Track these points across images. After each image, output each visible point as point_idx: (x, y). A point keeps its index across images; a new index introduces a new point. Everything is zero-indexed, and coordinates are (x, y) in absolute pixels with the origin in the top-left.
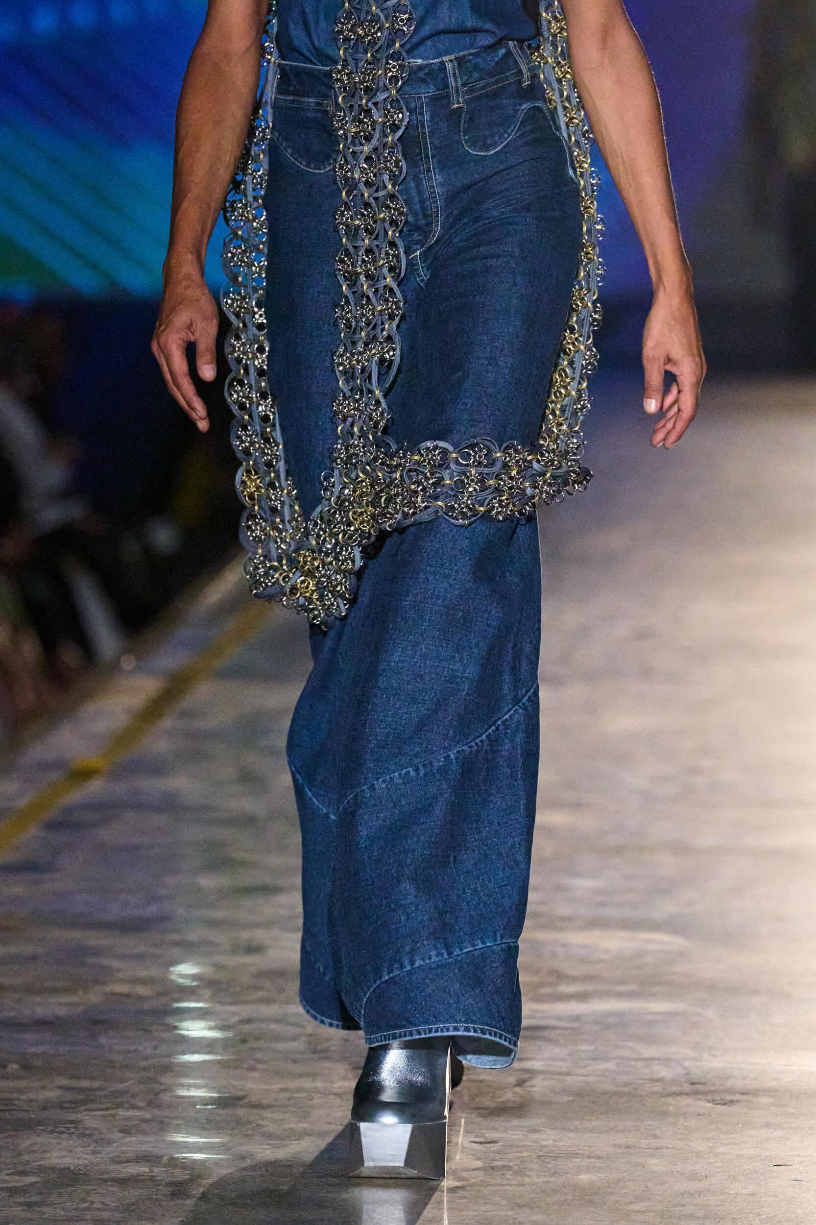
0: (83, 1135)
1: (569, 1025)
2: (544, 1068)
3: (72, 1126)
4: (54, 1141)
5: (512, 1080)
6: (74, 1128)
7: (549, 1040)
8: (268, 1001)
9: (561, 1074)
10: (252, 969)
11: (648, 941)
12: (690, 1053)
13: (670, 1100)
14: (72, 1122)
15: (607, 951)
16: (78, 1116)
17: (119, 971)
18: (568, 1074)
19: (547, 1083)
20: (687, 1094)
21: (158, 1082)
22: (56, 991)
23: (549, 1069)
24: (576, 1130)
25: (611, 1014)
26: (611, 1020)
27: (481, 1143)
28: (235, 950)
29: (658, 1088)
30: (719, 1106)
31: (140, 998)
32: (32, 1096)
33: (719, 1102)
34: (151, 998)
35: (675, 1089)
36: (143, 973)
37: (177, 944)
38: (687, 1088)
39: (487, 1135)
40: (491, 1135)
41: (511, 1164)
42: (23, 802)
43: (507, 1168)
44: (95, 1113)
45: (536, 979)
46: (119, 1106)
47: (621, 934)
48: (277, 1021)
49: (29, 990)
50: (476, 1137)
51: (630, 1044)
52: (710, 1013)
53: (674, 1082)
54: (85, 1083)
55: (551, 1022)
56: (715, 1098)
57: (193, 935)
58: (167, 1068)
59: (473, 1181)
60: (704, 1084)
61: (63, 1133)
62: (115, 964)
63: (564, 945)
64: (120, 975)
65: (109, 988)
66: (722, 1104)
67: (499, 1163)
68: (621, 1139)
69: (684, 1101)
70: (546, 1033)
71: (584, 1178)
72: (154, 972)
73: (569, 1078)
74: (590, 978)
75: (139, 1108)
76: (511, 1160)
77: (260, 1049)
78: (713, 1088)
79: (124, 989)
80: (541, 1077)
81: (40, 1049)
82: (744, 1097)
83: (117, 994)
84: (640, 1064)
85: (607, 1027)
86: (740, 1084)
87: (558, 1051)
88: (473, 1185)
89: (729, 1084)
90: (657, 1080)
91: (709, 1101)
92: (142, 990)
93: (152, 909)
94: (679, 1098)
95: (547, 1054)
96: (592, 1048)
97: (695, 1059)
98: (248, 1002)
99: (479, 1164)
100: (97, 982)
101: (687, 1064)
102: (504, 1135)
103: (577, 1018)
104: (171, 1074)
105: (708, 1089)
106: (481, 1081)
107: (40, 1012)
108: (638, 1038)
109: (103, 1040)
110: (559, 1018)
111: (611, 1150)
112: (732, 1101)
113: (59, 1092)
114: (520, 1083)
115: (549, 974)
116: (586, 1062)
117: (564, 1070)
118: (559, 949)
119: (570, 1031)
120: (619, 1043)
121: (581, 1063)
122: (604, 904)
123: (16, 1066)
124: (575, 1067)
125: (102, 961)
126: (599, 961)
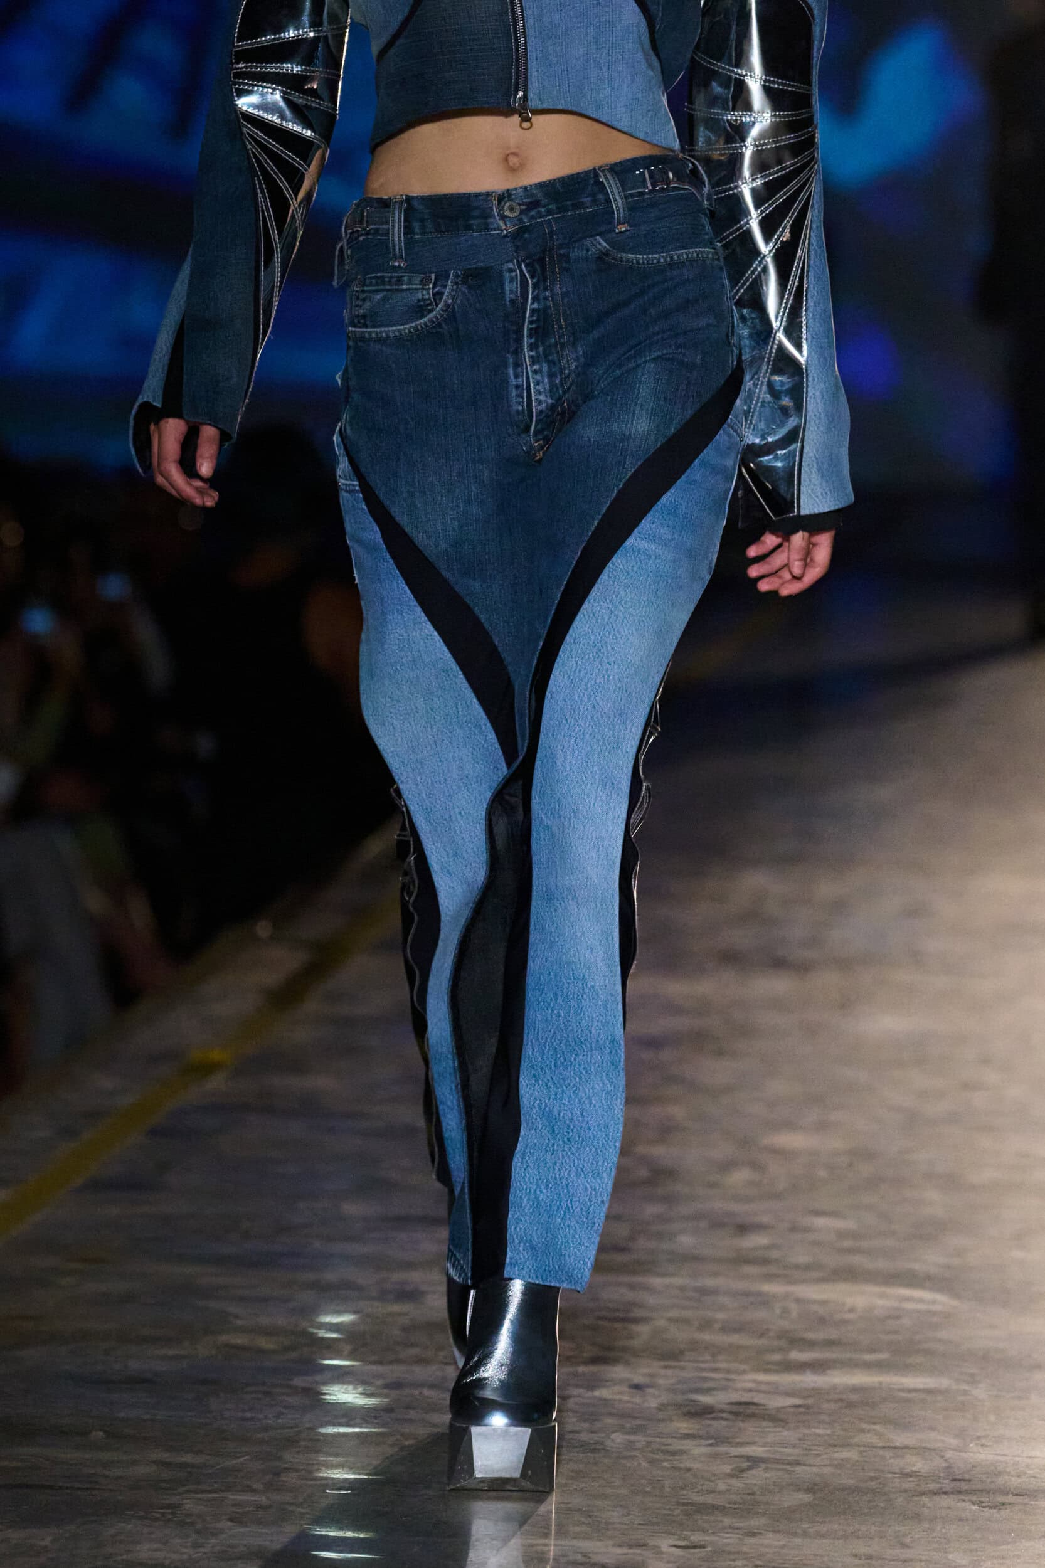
0: (182, 1524)
1: (801, 1402)
2: (764, 1455)
3: (170, 1511)
4: (146, 1530)
5: (728, 1469)
6: (172, 1513)
8: (420, 1361)
9: (789, 1464)
10: (405, 1321)
11: (908, 1299)
12: (954, 1442)
13: (925, 1500)
14: (169, 1506)
15: (852, 1310)
16: (174, 1500)
17: (237, 1317)
18: (798, 1463)
19: (771, 1474)
20: (945, 1493)
21: (280, 1459)
22: (156, 1341)
23: (774, 1456)
24: (805, 1534)
25: (855, 1389)
26: (854, 1397)
27: (684, 1547)
28: (383, 1295)
29: (909, 1484)
30: (987, 1509)
31: (262, 1352)
32: (118, 1472)
33: (987, 1504)
34: (274, 1352)
35: (932, 1486)
36: (264, 1321)
38: (947, 1485)
39: (692, 1538)
40: (697, 1538)
42: (125, 1100)
44: (200, 1496)
45: (760, 1342)
46: (229, 1488)
47: (872, 1289)
48: (432, 1386)
49: (123, 1338)
50: (679, 1539)
51: (877, 1427)
52: (980, 1392)
53: (933, 1477)
54: (188, 1458)
56: (983, 1499)
57: (330, 1276)
58: (290, 1442)
60: (970, 1481)
61: (156, 1519)
62: (232, 1309)
63: (798, 1301)
64: (239, 1322)
65: (224, 1338)
66: (991, 1507)
68: (861, 1547)
69: (945, 1501)
73: (798, 1469)
74: (830, 1343)
75: (254, 1491)
77: (411, 1421)
78: (979, 1487)
79: (240, 1340)
80: (763, 1466)
81: (132, 1413)
82: (1019, 1499)
83: (233, 1346)
84: (888, 1454)
85: (850, 1405)
86: (1014, 1482)
87: (785, 1434)
89: (1000, 1481)
90: (909, 1475)
91: (973, 1503)
92: (264, 1343)
94: (936, 1498)
95: (770, 1438)
96: (829, 1431)
97: (957, 1449)
98: (398, 1361)
100: (208, 1331)
101: (949, 1455)
102: (713, 1538)
103: (813, 1393)
104: (298, 1449)
105: (974, 1487)
106: (689, 1470)
107: (135, 1366)
108: (887, 1421)
109: (213, 1404)
111: (848, 1561)
112: (1003, 1504)
113: (154, 1468)
114: (738, 1473)
115: (779, 1337)
116: (821, 1448)
117: (793, 1458)
118: (793, 1306)
119: (801, 1410)
120: (864, 1426)
121: (815, 1450)
122: (850, 1251)
123: (101, 1433)
124: (807, 1455)
125: (213, 1304)
126: (843, 1322)
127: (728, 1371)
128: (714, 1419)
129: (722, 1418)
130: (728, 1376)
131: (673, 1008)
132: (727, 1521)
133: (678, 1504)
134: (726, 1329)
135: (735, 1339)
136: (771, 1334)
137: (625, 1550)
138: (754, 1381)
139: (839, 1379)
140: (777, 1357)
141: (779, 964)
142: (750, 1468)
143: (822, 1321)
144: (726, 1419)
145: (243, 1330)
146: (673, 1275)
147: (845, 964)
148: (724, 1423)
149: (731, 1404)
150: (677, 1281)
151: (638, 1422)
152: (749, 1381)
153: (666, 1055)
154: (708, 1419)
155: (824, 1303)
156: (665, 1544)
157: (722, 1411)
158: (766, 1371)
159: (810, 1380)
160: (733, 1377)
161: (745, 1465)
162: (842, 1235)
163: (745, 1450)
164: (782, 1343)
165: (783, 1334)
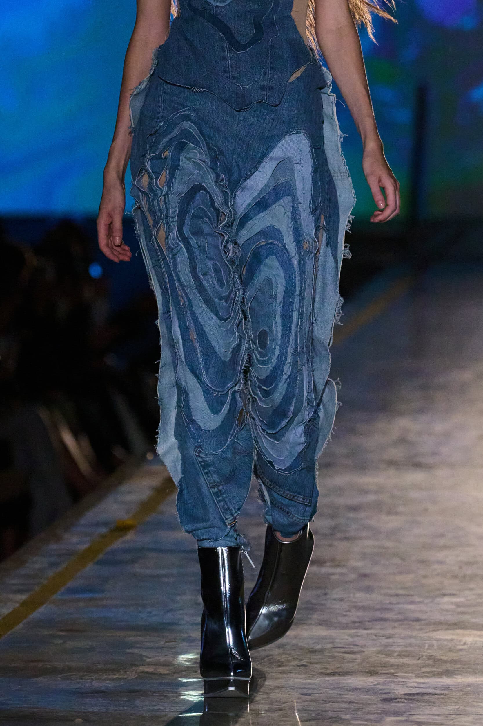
1: (442, 692)
7: (428, 702)
15: (465, 644)
17: (147, 657)
22: (106, 671)
23: (431, 721)
25: (469, 685)
26: (469, 689)
31: (161, 675)
34: (168, 675)
36: (163, 659)
37: (184, 640)
42: (83, 547)
45: (419, 662)
47: (475, 632)
49: (89, 670)
55: (430, 691)
62: (145, 653)
63: (437, 640)
64: (148, 660)
65: (141, 668)
70: (427, 697)
72: (169, 659)
74: (454, 662)
79: (151, 669)
81: (96, 709)
83: (147, 673)
85: (467, 693)
87: (435, 710)
92: (162, 670)
93: (169, 617)
95: (427, 712)
96: (457, 707)
100: (133, 665)
103: (447, 688)
107: (96, 685)
109: (138, 703)
110: (435, 688)
115: (429, 659)
116: (453, 716)
117: (439, 722)
118: (435, 643)
119: (442, 696)
120: (474, 703)
121: (450, 717)
122: (463, 613)
123: (80, 720)
124: (446, 719)
125: (135, 651)
126: (461, 650)
127: (402, 677)
128: (398, 702)
129: (401, 702)
130: (403, 680)
131: (363, 491)
134: (400, 656)
135: (405, 660)
136: (424, 657)
138: (416, 682)
139: (460, 680)
141: (418, 466)
143: (450, 650)
144: (403, 703)
145: (149, 664)
146: (371, 629)
147: (452, 465)
148: (402, 704)
149: (405, 694)
150: (373, 631)
151: (359, 705)
152: (413, 682)
153: (362, 514)
154: (393, 702)
155: (452, 640)
157: (401, 698)
158: (422, 677)
159: (446, 681)
162: (458, 605)
163: (414, 718)
164: (430, 662)
165: (430, 657)
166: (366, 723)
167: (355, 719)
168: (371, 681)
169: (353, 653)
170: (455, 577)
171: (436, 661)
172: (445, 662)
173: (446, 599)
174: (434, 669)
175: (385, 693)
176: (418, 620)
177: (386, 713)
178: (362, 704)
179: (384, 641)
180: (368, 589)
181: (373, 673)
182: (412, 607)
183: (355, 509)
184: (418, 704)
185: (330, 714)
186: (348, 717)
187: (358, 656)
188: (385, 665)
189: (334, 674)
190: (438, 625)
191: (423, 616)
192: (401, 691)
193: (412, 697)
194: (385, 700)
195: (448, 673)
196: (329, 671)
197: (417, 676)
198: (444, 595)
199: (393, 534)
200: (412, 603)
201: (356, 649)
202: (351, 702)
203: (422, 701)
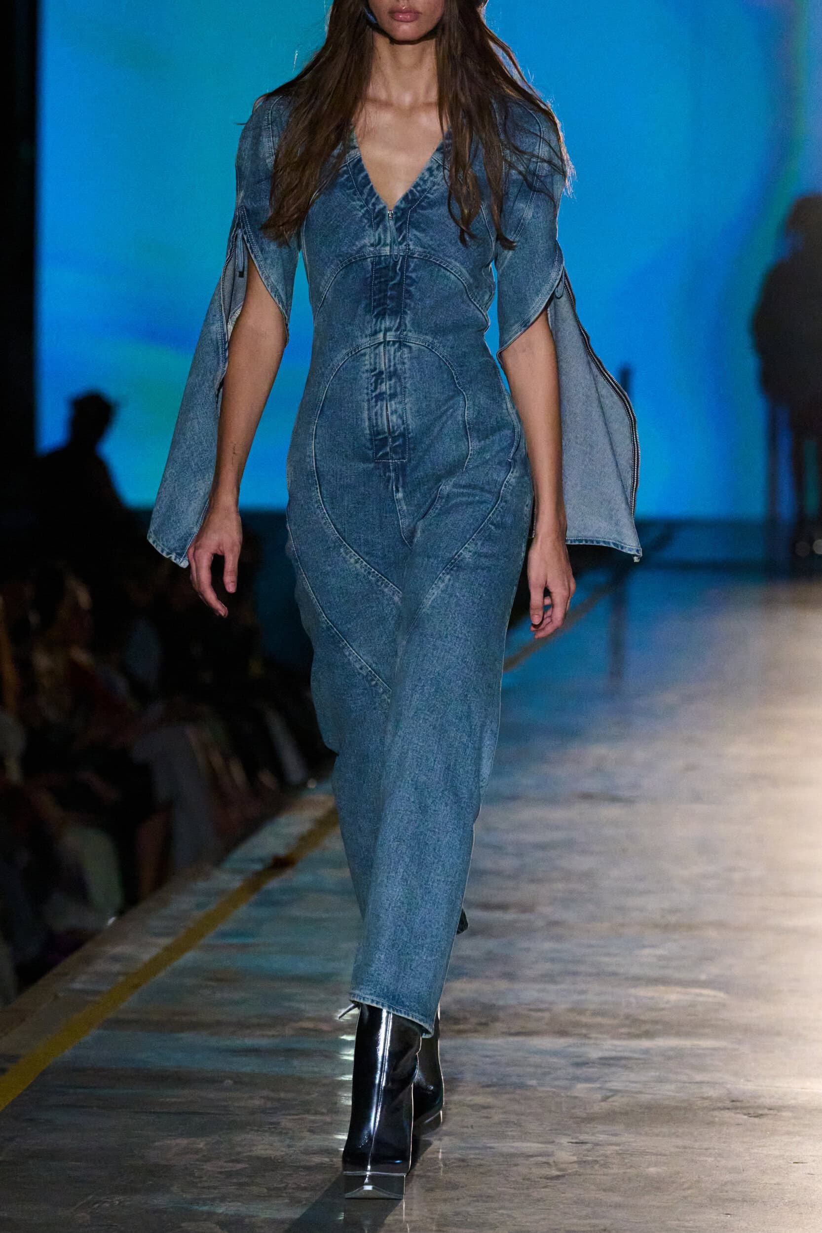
0: (281, 1133)
2: (620, 1088)
3: (273, 1126)
4: (259, 1138)
5: (599, 1096)
6: (274, 1128)
7: (625, 1067)
9: (634, 1093)
11: (701, 995)
12: (730, 1078)
13: (716, 1113)
14: (273, 1123)
15: (668, 1002)
16: (277, 1119)
17: (306, 1012)
18: (640, 1092)
19: (625, 1100)
22: (260, 1026)
23: (626, 1089)
24: (647, 1134)
25: (672, 1049)
26: (671, 1053)
27: (576, 1143)
29: (706, 1104)
30: (752, 1118)
31: (322, 1032)
32: (242, 1104)
33: (752, 1115)
34: (328, 1032)
35: (720, 1105)
39: (580, 1137)
40: (583, 1137)
41: (598, 1159)
42: (233, 886)
43: (596, 1162)
44: (289, 1117)
45: (616, 1022)
46: (307, 1112)
47: (679, 989)
49: (241, 1025)
50: (572, 1139)
51: (686, 1071)
52: (745, 1049)
53: (719, 1099)
54: (282, 1095)
55: (626, 1054)
56: (749, 1112)
59: (570, 1171)
60: (742, 1101)
61: (266, 1131)
62: (303, 1007)
63: (636, 997)
64: (308, 1015)
65: (299, 1024)
66: (754, 1117)
67: (590, 1158)
68: (680, 1142)
69: (727, 1114)
70: (623, 1062)
71: (652, 1170)
73: (640, 1096)
74: (655, 1022)
75: (321, 1114)
76: (598, 1156)
78: (747, 1105)
80: (620, 1094)
81: (248, 1069)
82: (771, 1112)
83: (306, 1029)
84: (693, 1086)
85: (670, 1058)
86: (767, 1102)
87: (632, 1076)
88: (569, 1175)
89: (759, 1101)
90: (706, 1098)
91: (745, 1115)
92: (323, 1026)
94: (722, 1112)
95: (623, 1078)
96: (657, 1074)
97: (734, 1083)
99: (575, 1158)
100: (290, 1020)
101: (728, 1086)
102: (593, 1138)
103: (647, 1051)
105: (744, 1105)
106: (576, 1097)
107: (249, 1042)
108: (694, 1068)
109: (296, 1063)
110: (634, 1051)
111: (673, 1150)
112: (762, 1115)
113: (262, 1101)
114: (605, 1099)
115: (626, 1019)
117: (637, 1089)
118: (633, 1000)
119: (641, 1061)
120: (677, 1070)
121: (650, 1085)
122: (665, 967)
123: (231, 1082)
124: (645, 1088)
125: (293, 1004)
126: (663, 1009)
127: (596, 1039)
128: (591, 1067)
129: (594, 1067)
131: (554, 826)
132: (600, 1127)
133: (571, 1118)
134: (593, 1014)
135: (600, 1020)
136: (621, 1016)
137: (540, 1145)
138: (612, 1045)
139: (661, 1043)
140: (623, 1030)
141: (614, 799)
142: (612, 1096)
143: (651, 1009)
144: (596, 1067)
145: (308, 1019)
146: (561, 983)
147: (653, 800)
148: (596, 1069)
149: (601, 1059)
150: (563, 986)
151: (546, 1070)
152: (609, 1045)
153: (552, 854)
155: (652, 998)
156: (564, 1140)
157: (594, 1063)
158: (619, 1039)
159: (646, 1043)
160: (598, 1042)
161: (611, 1094)
162: (660, 958)
163: (609, 1085)
164: (627, 1022)
165: (627, 1017)
166: (554, 1090)
167: (542, 1085)
168: (561, 1042)
169: (540, 1010)
170: (656, 926)
171: (633, 1021)
172: (644, 1022)
173: (647, 951)
174: (633, 1030)
175: (577, 1057)
176: (614, 974)
177: (577, 1079)
178: (550, 1068)
179: (576, 997)
180: (559, 938)
181: (563, 1033)
182: (606, 959)
183: (542, 847)
184: (613, 1069)
185: (514, 1079)
186: (533, 1082)
187: (547, 1015)
188: (577, 1024)
189: (517, 1034)
190: (637, 980)
191: (622, 970)
192: (595, 1054)
193: (606, 1062)
194: (578, 1065)
195: (648, 1035)
196: (512, 1031)
197: (613, 1037)
198: (644, 947)
199: (586, 876)
200: (608, 955)
201: (543, 1006)
202: (537, 1066)
203: (616, 1065)
